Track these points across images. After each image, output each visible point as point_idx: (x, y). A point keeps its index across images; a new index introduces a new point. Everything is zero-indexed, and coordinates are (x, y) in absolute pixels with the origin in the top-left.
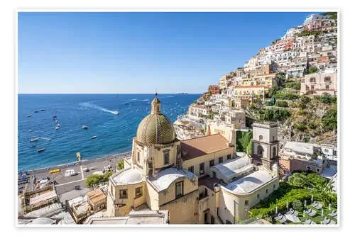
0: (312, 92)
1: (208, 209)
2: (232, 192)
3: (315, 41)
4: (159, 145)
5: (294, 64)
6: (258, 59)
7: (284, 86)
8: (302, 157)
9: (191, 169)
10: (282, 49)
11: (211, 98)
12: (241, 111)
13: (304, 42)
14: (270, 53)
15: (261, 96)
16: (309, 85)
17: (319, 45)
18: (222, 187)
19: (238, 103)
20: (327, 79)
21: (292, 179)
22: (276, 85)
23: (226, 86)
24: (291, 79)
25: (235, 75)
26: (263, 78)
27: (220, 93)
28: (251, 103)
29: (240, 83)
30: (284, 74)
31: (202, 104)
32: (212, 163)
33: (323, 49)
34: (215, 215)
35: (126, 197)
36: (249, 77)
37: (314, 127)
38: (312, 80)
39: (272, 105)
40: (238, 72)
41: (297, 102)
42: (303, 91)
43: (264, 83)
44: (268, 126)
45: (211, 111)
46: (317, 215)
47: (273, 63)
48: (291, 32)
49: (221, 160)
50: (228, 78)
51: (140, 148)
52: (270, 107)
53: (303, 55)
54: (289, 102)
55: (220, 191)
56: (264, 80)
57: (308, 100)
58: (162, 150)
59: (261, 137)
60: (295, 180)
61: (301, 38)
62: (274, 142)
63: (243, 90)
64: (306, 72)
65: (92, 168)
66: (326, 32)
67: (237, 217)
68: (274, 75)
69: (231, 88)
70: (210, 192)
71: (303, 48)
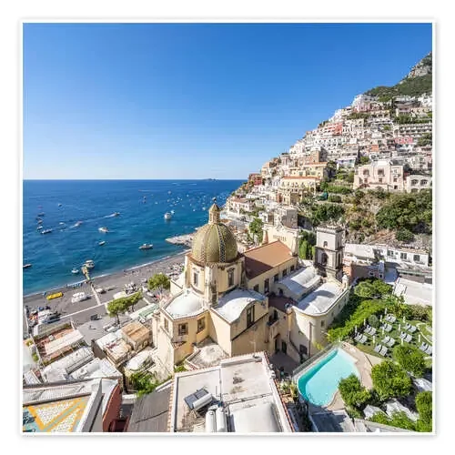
0: (366, 186)
1: (279, 335)
2: (304, 312)
3: (365, 126)
4: (224, 264)
5: (344, 152)
6: (306, 144)
7: (335, 178)
8: (363, 261)
9: (256, 288)
10: (331, 133)
11: (254, 190)
12: (291, 208)
13: (353, 126)
14: (318, 137)
15: (312, 189)
16: (363, 177)
17: (369, 131)
18: (294, 307)
19: (287, 198)
20: (381, 172)
21: (359, 289)
22: (327, 176)
23: (270, 176)
24: (342, 170)
25: (280, 161)
26: (312, 168)
27: (264, 184)
28: (301, 198)
29: (287, 173)
30: (335, 163)
31: (242, 197)
32: (276, 278)
33: (373, 136)
34: (287, 341)
35: (186, 333)
36: (297, 166)
37: (368, 226)
38: (366, 172)
39: (325, 200)
40: (283, 159)
41: (351, 197)
42: (356, 185)
43: (314, 174)
44: (334, 231)
45: (254, 206)
46: (393, 329)
47: (322, 149)
48: (339, 113)
49: (285, 273)
50: (272, 165)
51: (199, 268)
52: (322, 203)
53: (353, 141)
54: (343, 197)
55: (293, 312)
56: (313, 170)
57: (362, 195)
58: (226, 269)
59: (326, 243)
60: (362, 290)
61: (350, 121)
62: (340, 248)
63: (291, 181)
64: (358, 162)
65: (108, 288)
66: (374, 116)
67: (313, 340)
68: (324, 165)
69: (277, 178)
70: (280, 314)
71: (353, 133)
